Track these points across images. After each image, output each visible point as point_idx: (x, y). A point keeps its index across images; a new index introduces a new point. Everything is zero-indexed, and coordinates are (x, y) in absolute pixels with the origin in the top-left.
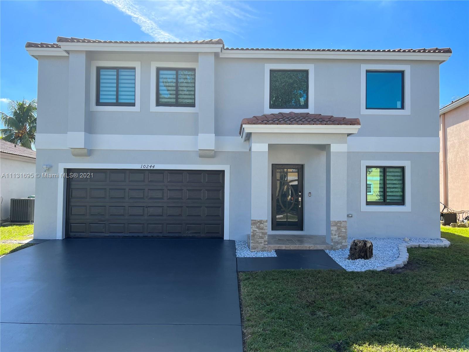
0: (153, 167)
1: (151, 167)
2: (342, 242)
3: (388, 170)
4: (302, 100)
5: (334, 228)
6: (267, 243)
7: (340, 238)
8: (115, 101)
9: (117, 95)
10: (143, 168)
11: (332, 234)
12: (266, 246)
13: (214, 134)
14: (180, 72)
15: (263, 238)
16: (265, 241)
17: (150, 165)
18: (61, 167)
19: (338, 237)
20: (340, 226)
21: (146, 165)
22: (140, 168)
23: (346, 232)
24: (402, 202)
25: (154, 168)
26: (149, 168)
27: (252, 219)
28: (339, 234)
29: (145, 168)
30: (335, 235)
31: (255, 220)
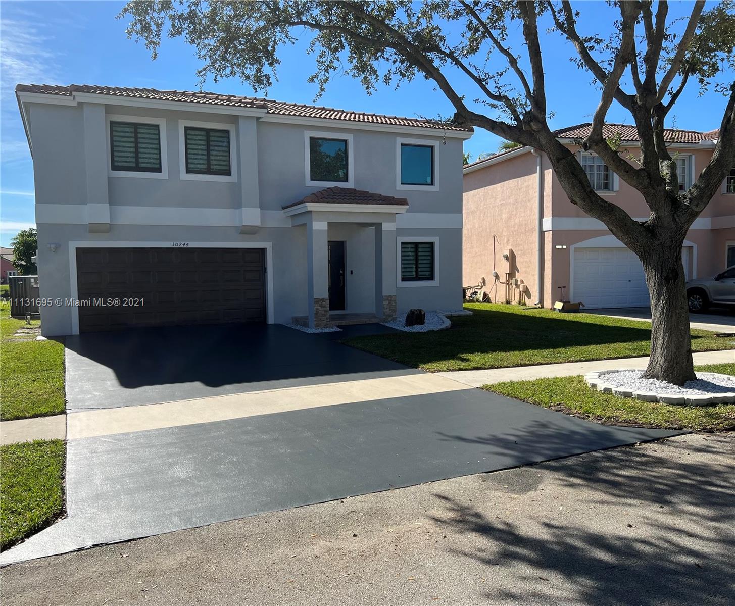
0: (187, 245)
1: (184, 245)
2: (392, 315)
3: (420, 246)
4: (341, 173)
5: (386, 303)
6: (329, 320)
7: (390, 311)
8: (133, 165)
9: (137, 158)
10: (175, 247)
11: (384, 308)
12: (329, 323)
13: (259, 209)
14: (211, 134)
15: (325, 316)
16: (327, 319)
17: (183, 243)
18: (73, 246)
19: (390, 310)
20: (391, 300)
21: (179, 243)
22: (172, 247)
23: (395, 305)
24: (431, 278)
25: (188, 247)
26: (182, 246)
27: (314, 297)
28: (390, 308)
29: (178, 247)
30: (387, 309)
31: (318, 299)
